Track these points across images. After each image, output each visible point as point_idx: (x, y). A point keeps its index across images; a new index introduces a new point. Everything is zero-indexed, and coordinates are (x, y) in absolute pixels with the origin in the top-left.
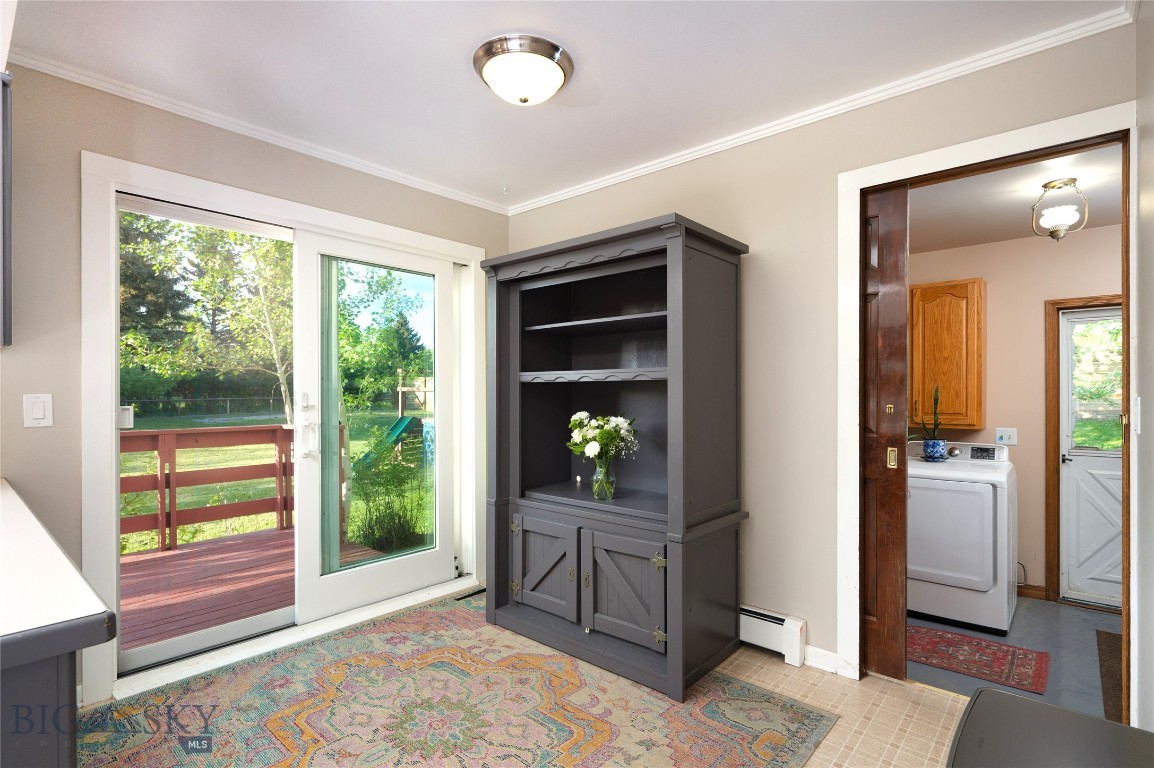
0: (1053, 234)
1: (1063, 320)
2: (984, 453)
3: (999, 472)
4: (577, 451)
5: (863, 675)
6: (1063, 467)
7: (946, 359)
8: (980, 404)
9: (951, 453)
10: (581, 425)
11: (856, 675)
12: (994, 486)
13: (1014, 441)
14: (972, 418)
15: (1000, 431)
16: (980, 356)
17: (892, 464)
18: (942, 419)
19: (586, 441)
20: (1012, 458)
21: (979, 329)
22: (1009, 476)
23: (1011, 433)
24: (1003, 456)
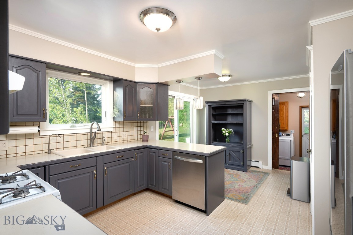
0: (301, 97)
1: (303, 109)
2: (288, 135)
3: (291, 138)
4: (224, 135)
5: (272, 169)
6: (303, 137)
7: (281, 117)
8: (288, 125)
9: (282, 135)
10: (224, 130)
11: (271, 169)
12: (291, 141)
13: (294, 132)
14: (286, 128)
15: (291, 130)
16: (288, 116)
17: (277, 136)
18: (281, 128)
19: (226, 133)
20: (293, 136)
21: (287, 111)
22: (293, 139)
23: (293, 131)
24: (292, 135)
